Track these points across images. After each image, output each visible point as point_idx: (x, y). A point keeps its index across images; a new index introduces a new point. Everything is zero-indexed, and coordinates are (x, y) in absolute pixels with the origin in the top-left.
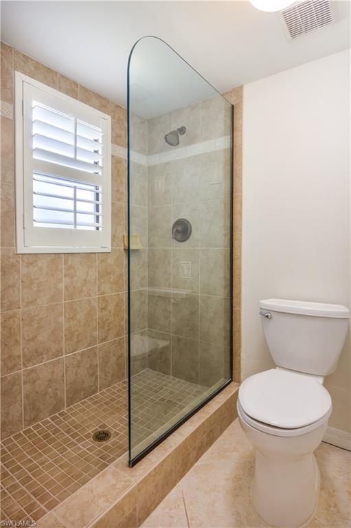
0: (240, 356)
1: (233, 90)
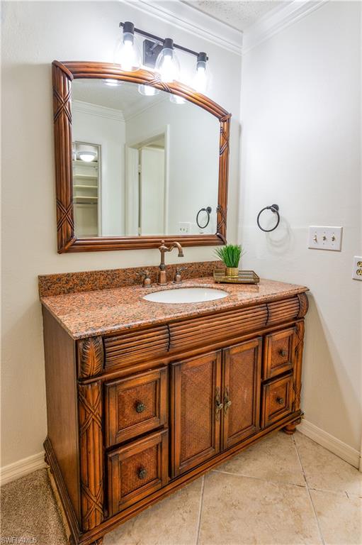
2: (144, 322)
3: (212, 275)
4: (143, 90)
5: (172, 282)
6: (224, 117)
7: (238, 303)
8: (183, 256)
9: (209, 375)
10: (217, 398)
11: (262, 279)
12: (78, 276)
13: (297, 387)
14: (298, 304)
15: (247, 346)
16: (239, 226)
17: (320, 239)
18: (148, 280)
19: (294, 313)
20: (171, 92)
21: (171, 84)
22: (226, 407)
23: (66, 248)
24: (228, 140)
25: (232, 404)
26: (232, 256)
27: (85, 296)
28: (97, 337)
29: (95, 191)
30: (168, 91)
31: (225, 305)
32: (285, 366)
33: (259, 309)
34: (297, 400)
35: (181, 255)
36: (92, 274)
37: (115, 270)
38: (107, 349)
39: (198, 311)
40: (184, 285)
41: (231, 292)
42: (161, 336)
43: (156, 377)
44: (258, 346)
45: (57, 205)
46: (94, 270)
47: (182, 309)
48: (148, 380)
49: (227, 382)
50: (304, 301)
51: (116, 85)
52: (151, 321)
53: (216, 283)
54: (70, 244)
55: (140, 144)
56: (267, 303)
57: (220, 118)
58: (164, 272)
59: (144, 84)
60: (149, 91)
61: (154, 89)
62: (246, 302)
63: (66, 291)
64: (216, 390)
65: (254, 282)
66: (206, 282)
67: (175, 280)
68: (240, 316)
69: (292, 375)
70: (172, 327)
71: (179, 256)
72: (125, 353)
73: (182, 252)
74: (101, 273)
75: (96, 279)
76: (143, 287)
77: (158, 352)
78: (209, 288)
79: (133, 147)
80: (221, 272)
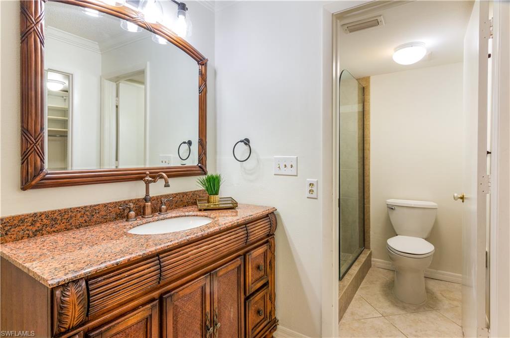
0: (369, 233)
1: (364, 78)
2: (133, 255)
3: (195, 204)
4: (126, 26)
5: (157, 214)
6: (202, 61)
7: (223, 227)
8: (169, 186)
9: (199, 301)
10: (208, 323)
11: (240, 204)
12: (48, 215)
13: (272, 298)
14: (270, 223)
15: (232, 266)
16: (218, 158)
17: (282, 167)
18: (132, 213)
19: (266, 231)
20: (154, 32)
21: (154, 24)
22: (215, 330)
23: (33, 183)
24: (205, 81)
25: (221, 326)
26: (213, 185)
27: (58, 237)
28: (78, 280)
29: (65, 123)
30: (151, 31)
31: (212, 230)
32: (262, 280)
33: (241, 230)
34: (273, 308)
35: (167, 185)
36: (66, 211)
37: (95, 206)
38: (91, 293)
39: (188, 238)
40: (169, 215)
41: (215, 217)
42: (152, 269)
43: (146, 314)
44: (240, 265)
45: (22, 134)
46: (69, 207)
47: (172, 238)
48: (139, 319)
49: (216, 305)
50: (273, 219)
51: (97, 16)
52: (141, 253)
53: (200, 210)
54: (38, 178)
55: (118, 77)
56: (245, 224)
57: (198, 62)
58: (149, 204)
59: (127, 20)
60: (132, 28)
61: (137, 26)
62: (228, 225)
63: (31, 234)
64: (206, 315)
65: (233, 206)
66: (190, 210)
67: (160, 211)
68: (225, 238)
69: (268, 287)
70: (163, 258)
71: (165, 186)
72: (114, 292)
73: (168, 183)
74: (78, 210)
75: (71, 217)
76: (126, 221)
77: (148, 286)
78: (194, 216)
79: (111, 80)
80: (203, 200)
